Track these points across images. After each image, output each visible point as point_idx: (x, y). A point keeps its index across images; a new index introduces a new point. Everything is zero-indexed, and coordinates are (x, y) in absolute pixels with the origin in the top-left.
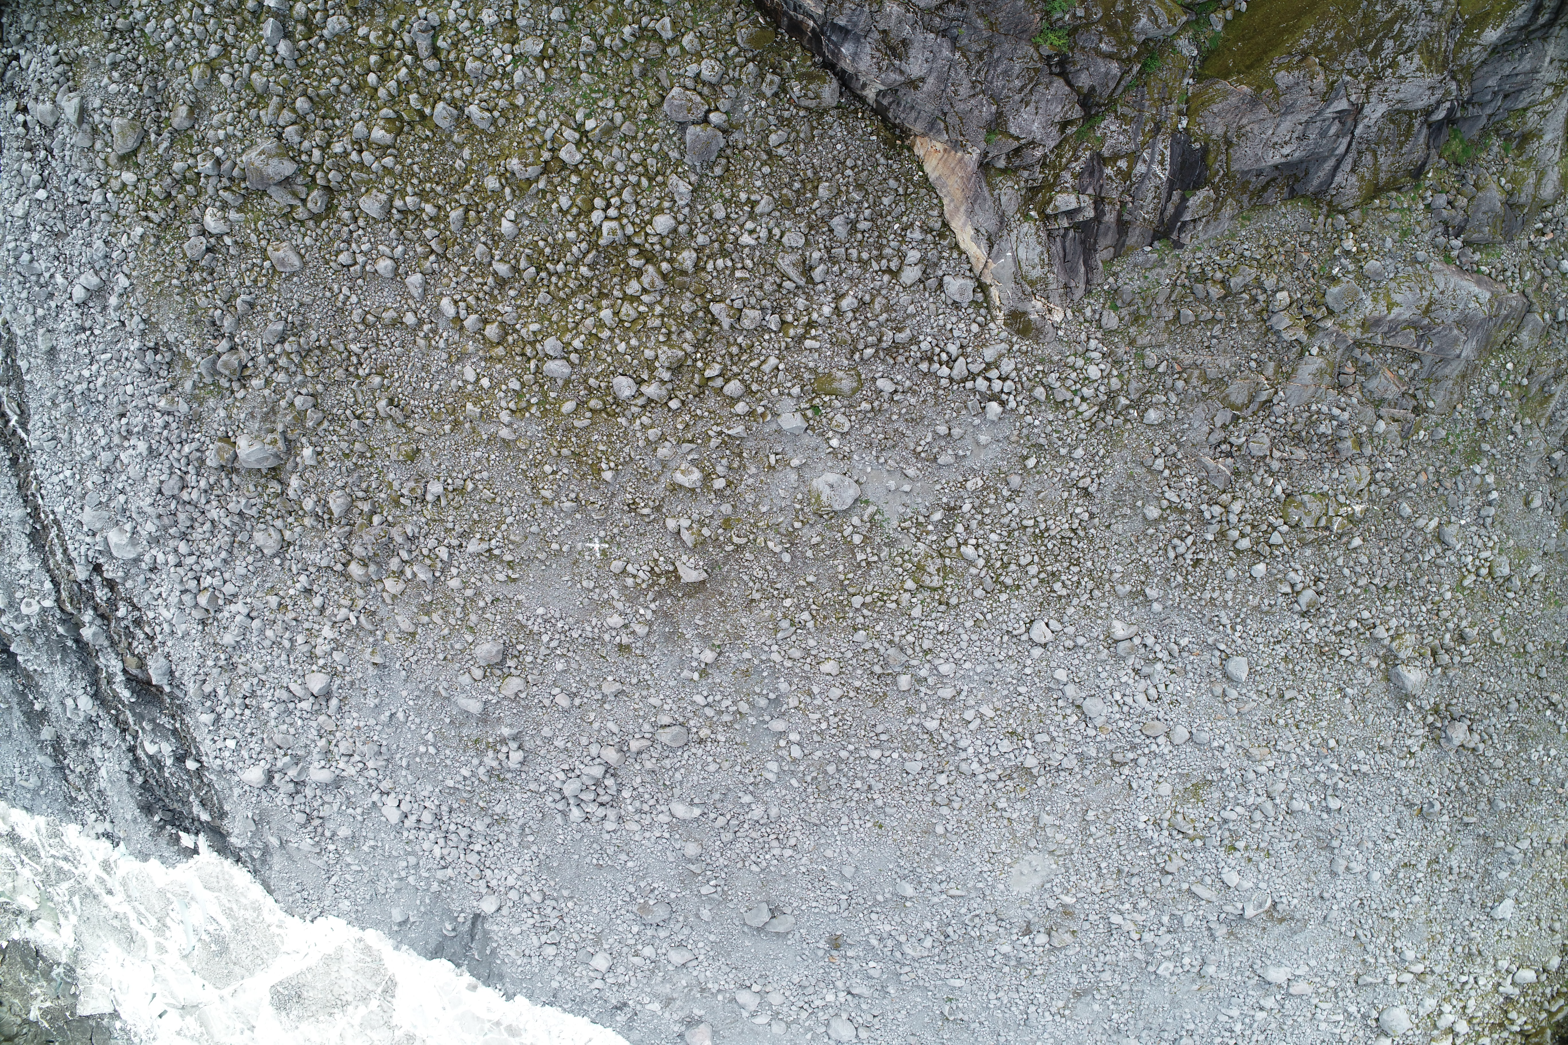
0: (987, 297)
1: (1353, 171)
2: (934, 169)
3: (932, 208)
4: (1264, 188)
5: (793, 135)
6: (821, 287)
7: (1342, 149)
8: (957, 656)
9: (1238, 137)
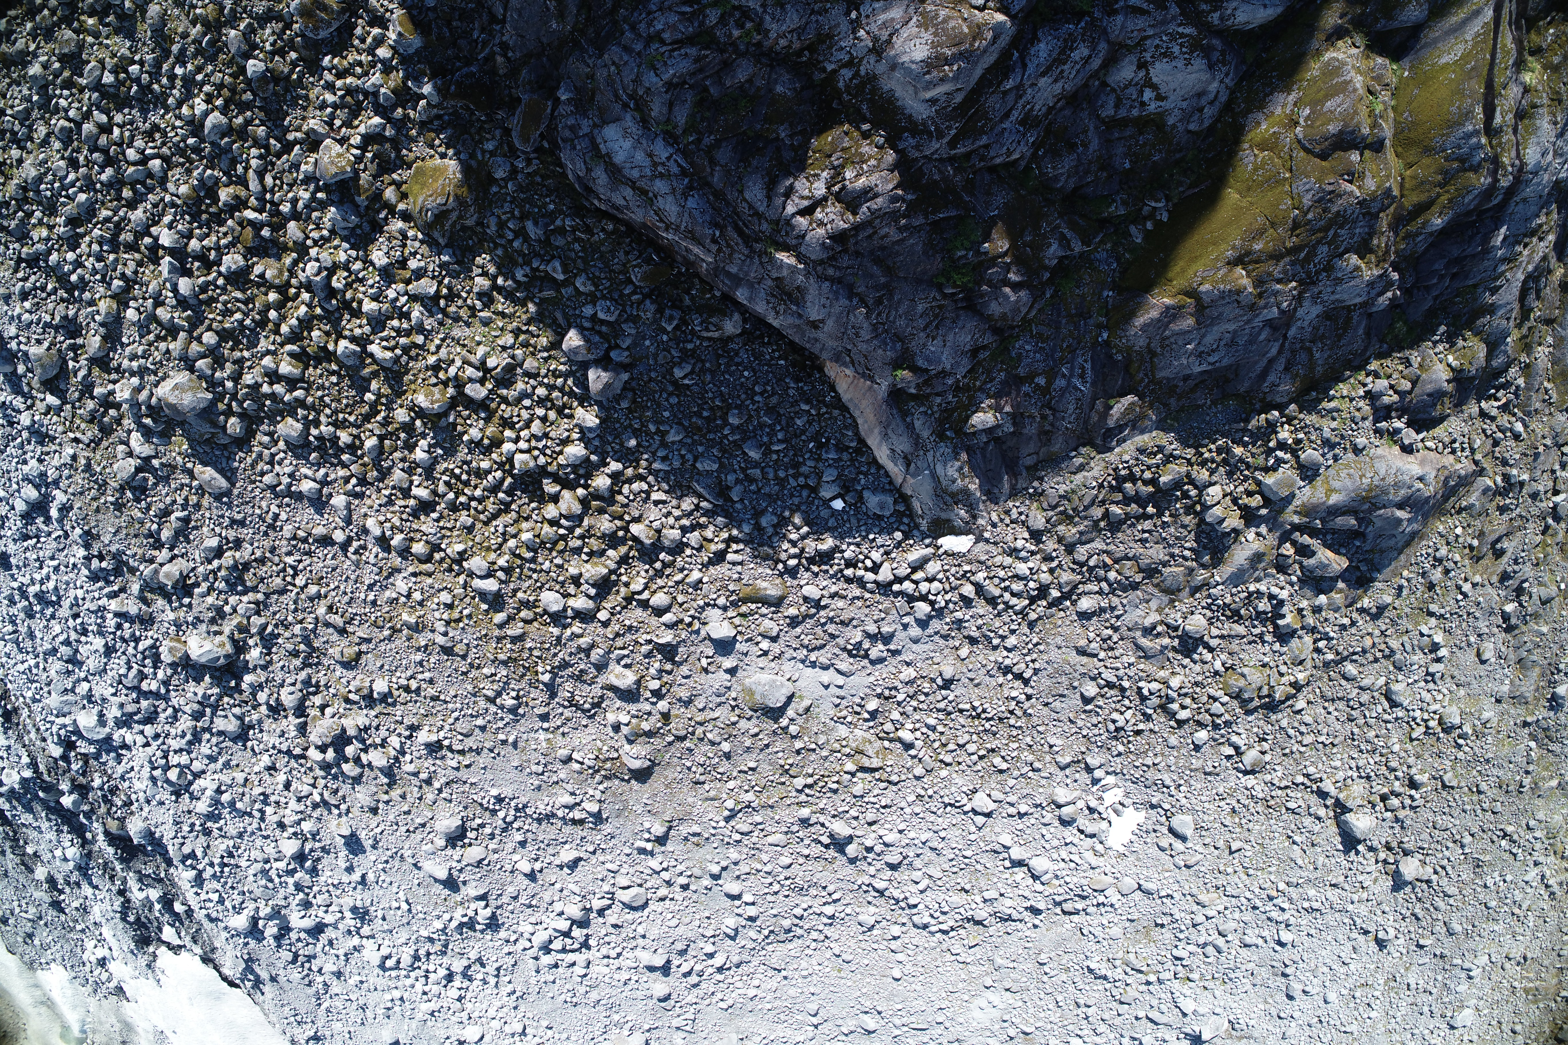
0: (909, 507)
1: (1287, 369)
2: (846, 392)
3: (846, 427)
4: (1193, 390)
5: (699, 365)
6: (738, 506)
7: (1274, 351)
8: (901, 827)
9: (1162, 347)
